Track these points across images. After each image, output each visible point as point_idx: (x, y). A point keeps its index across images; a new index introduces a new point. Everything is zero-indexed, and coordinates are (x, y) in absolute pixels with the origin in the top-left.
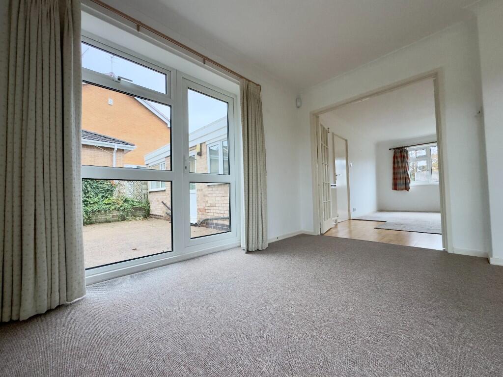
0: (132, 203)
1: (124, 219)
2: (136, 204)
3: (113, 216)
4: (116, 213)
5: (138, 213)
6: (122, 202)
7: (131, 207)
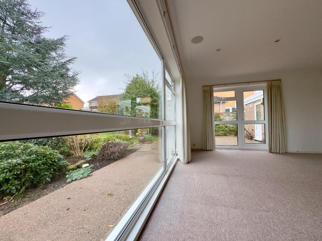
0: (229, 128)
1: (225, 135)
2: (231, 128)
3: (221, 134)
4: (222, 132)
5: (232, 133)
6: (224, 127)
7: (228, 129)
